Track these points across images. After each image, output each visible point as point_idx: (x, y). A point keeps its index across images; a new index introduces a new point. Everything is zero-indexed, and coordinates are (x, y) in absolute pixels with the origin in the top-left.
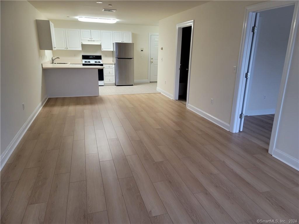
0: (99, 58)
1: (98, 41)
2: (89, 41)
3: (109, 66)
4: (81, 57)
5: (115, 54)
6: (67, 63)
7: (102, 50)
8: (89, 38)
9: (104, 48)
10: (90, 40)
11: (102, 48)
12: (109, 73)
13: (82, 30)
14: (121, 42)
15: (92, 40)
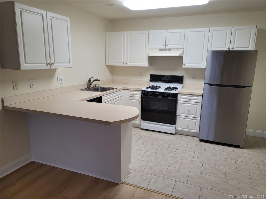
0: (179, 80)
1: (177, 49)
2: (161, 50)
3: (190, 99)
4: (148, 78)
5: (208, 74)
6: (113, 89)
7: (183, 66)
8: (162, 46)
9: (187, 63)
10: (164, 48)
11: (184, 63)
12: (189, 112)
13: (151, 31)
14: (226, 49)
15: (167, 48)
